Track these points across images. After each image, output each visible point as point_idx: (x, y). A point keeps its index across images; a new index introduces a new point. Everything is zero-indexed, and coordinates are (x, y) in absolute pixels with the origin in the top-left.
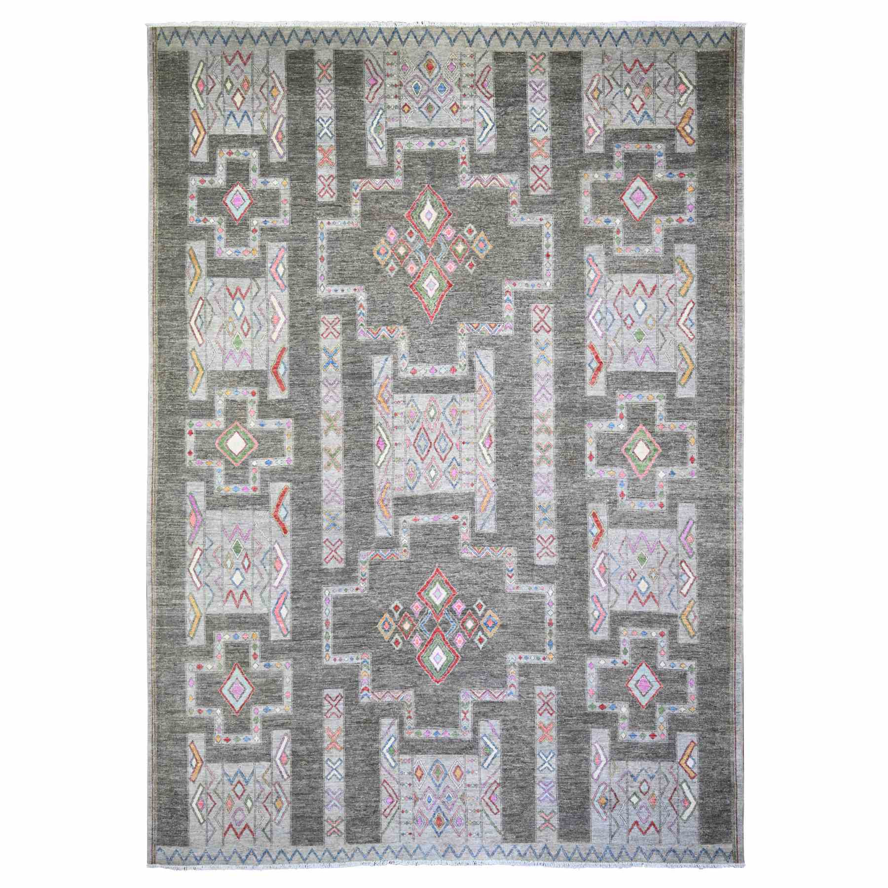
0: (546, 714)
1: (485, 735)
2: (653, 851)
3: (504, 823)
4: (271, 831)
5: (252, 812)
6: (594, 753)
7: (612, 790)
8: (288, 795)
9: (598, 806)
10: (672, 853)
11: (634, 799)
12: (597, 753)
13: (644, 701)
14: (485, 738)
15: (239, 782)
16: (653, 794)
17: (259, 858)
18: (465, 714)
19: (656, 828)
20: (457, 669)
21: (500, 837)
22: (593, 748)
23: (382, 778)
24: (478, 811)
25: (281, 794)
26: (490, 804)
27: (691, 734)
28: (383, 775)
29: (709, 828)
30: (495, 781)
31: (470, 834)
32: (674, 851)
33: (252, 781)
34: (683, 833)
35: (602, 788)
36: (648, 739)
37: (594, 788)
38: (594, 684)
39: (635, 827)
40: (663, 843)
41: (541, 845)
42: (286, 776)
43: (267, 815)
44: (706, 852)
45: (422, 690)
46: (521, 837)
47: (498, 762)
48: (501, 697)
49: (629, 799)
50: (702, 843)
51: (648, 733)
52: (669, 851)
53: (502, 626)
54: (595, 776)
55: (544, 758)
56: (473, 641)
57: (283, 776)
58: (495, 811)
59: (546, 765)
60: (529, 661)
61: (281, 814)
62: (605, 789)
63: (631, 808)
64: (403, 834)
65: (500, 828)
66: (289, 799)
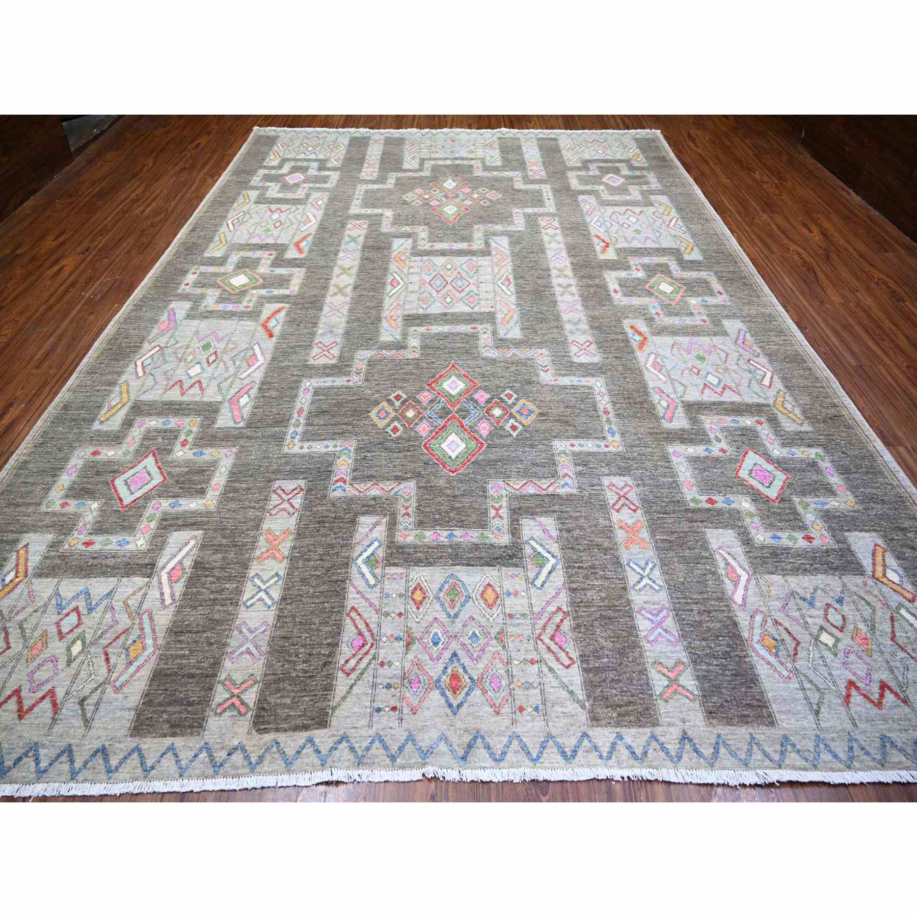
0: (625, 510)
1: (532, 538)
3: (590, 686)
4: (97, 704)
5: (74, 665)
6: (722, 565)
7: (776, 623)
8: (161, 635)
9: (763, 652)
11: (825, 638)
12: (728, 564)
13: (773, 493)
14: (533, 543)
15: (76, 609)
16: (856, 629)
17: (43, 764)
18: (497, 510)
19: (896, 694)
20: (481, 457)
21: (583, 716)
22: (717, 557)
23: (349, 603)
24: (532, 662)
25: (148, 630)
26: (554, 647)
27: (868, 535)
28: (352, 599)
30: (559, 609)
31: (521, 709)
33: (101, 608)
35: (759, 618)
36: (802, 543)
37: (742, 618)
38: (688, 474)
39: (854, 692)
41: (675, 733)
42: (168, 601)
43: (104, 671)
45: (428, 481)
46: (627, 714)
47: (559, 578)
48: (551, 489)
49: (817, 639)
51: (799, 535)
53: (541, 414)
54: (738, 598)
55: (639, 570)
56: (502, 428)
57: (163, 600)
58: (567, 662)
59: (645, 581)
60: (584, 449)
61: (132, 669)
62: (765, 621)
63: (826, 653)
64: (378, 710)
65: (581, 695)
66: (159, 642)
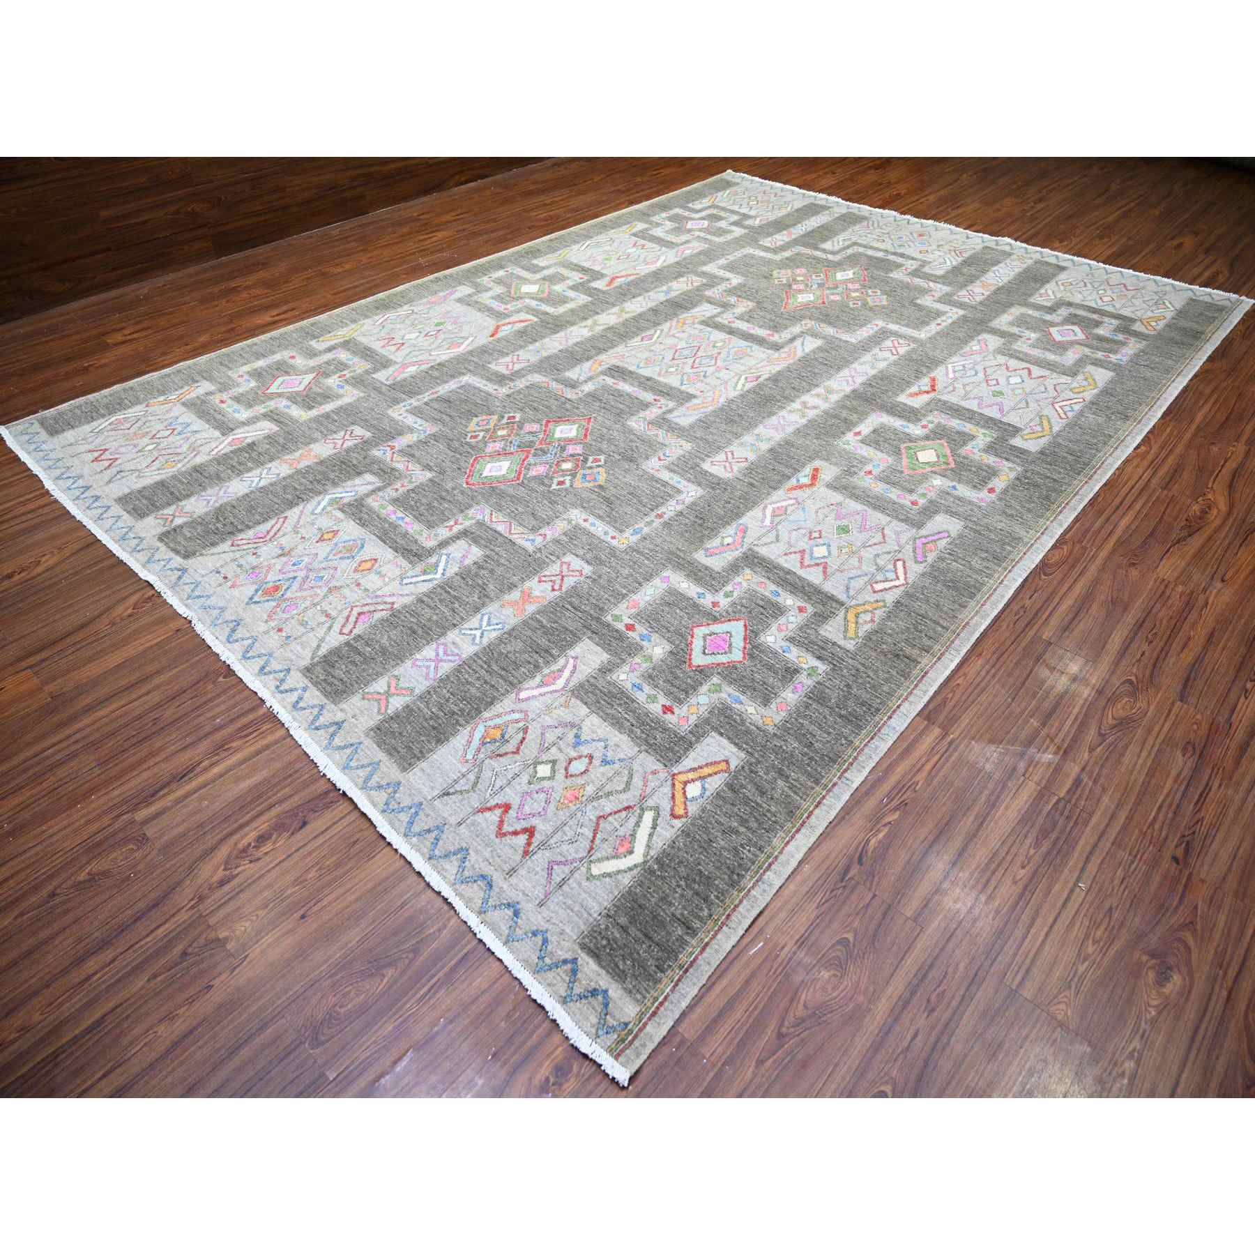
0: (548, 586)
1: (448, 555)
2: (483, 877)
3: (336, 652)
4: (123, 477)
5: (140, 454)
6: (555, 667)
7: (525, 730)
8: (188, 466)
9: (478, 735)
10: (510, 912)
11: (544, 770)
12: (561, 671)
13: (698, 659)
14: (444, 558)
15: (174, 430)
16: (583, 786)
18: (456, 523)
19: (529, 844)
20: (502, 487)
21: (307, 662)
22: (561, 661)
23: (288, 513)
24: (328, 616)
25: (186, 460)
26: (352, 619)
27: (735, 749)
28: (293, 514)
29: (624, 929)
30: (393, 603)
31: (280, 630)
32: (516, 913)
33: (184, 436)
34: (566, 896)
35: (517, 716)
36: (656, 708)
37: (504, 706)
38: (648, 598)
39: (498, 812)
40: (514, 880)
41: (339, 716)
42: (213, 453)
43: (145, 465)
44: (574, 972)
45: (442, 480)
46: (331, 684)
47: (425, 588)
48: (516, 536)
49: (536, 763)
50: (583, 947)
51: (663, 700)
52: (509, 905)
53: (600, 487)
54: (523, 695)
55: (484, 623)
56: (551, 479)
58: (346, 631)
59: (478, 633)
60: (592, 529)
61: (156, 472)
62: (517, 721)
63: (525, 778)
64: (219, 572)
65: (323, 651)
66: (183, 469)
